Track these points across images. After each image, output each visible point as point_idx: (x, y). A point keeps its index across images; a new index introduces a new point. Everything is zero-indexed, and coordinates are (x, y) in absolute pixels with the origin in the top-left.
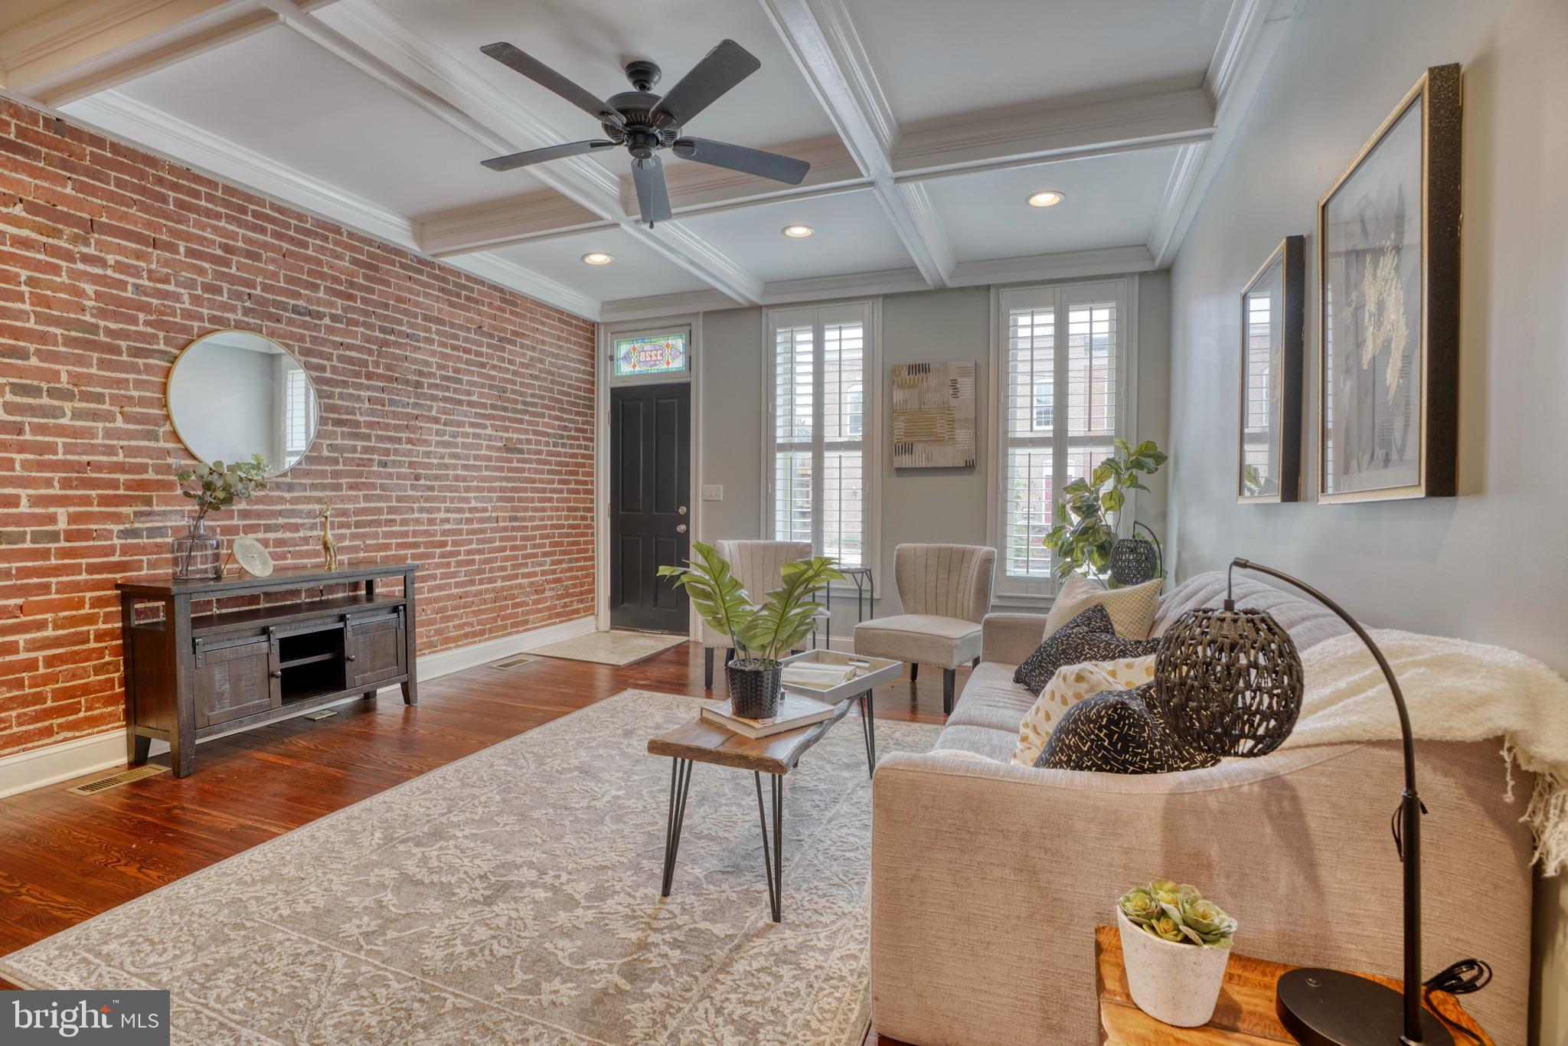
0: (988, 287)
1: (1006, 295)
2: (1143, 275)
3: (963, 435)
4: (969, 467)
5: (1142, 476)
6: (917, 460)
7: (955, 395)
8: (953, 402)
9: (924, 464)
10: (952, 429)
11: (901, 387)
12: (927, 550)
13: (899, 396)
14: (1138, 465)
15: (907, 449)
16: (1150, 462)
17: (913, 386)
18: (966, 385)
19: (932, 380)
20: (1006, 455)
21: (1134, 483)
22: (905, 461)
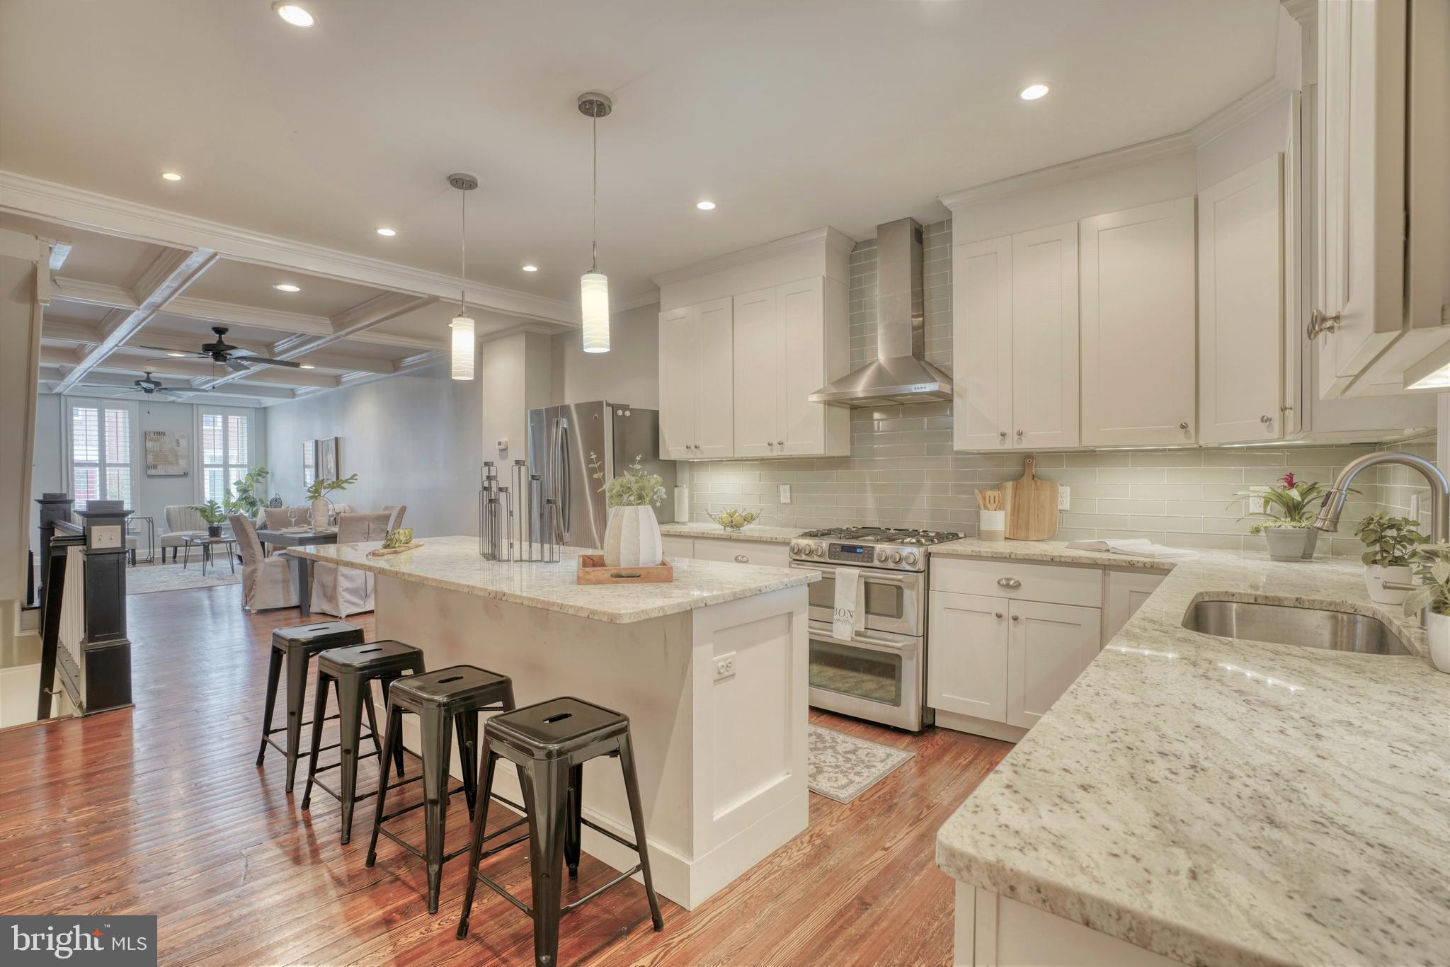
0: (192, 404)
1: (201, 408)
2: (256, 408)
3: (182, 462)
4: (186, 475)
5: (260, 479)
6: (160, 471)
7: (178, 446)
8: (177, 448)
9: (163, 474)
10: (177, 460)
11: (151, 440)
12: (179, 508)
13: (149, 444)
14: (259, 475)
15: (155, 467)
16: (264, 474)
17: (157, 440)
18: (183, 443)
19: (167, 439)
20: (203, 471)
21: (257, 481)
22: (153, 472)
